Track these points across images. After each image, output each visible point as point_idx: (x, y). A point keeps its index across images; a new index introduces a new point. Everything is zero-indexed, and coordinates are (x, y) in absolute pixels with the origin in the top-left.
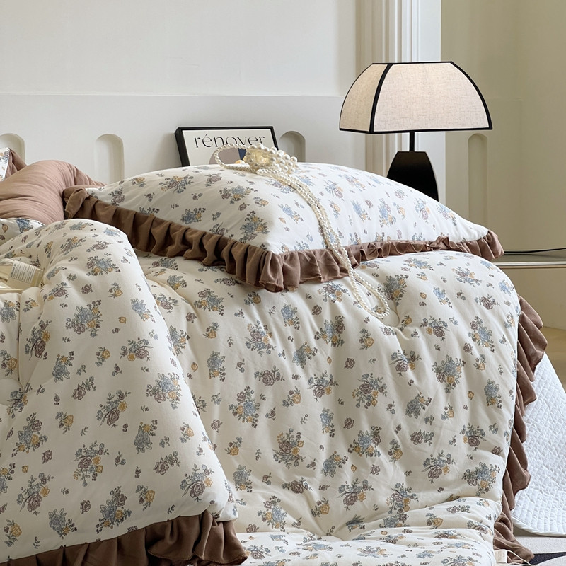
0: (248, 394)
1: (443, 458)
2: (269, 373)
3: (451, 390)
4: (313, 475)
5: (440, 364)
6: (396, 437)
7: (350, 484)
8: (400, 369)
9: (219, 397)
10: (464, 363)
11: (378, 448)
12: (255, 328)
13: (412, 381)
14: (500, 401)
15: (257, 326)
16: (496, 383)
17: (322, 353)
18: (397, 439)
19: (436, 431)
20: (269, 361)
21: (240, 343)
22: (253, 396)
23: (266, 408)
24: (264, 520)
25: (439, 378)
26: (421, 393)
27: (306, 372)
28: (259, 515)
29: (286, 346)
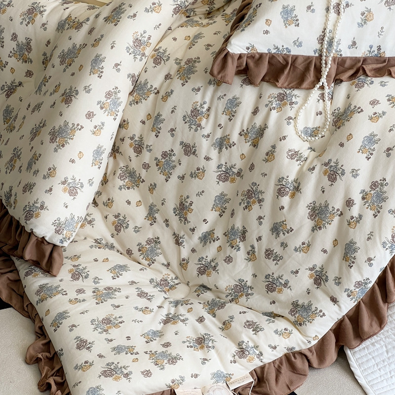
0: (170, 155)
1: (281, 280)
2: (189, 146)
3: (315, 231)
4: (190, 237)
5: (317, 205)
6: (256, 245)
7: (209, 259)
8: (280, 192)
9: (151, 148)
10: (342, 214)
11: (241, 245)
12: (198, 107)
13: (283, 208)
14: (353, 262)
15: (201, 105)
16: (358, 245)
17: (238, 148)
18: (256, 246)
19: (285, 257)
20: (194, 137)
21: (180, 113)
22: (174, 158)
23: (179, 171)
24: (140, 250)
25: (312, 216)
26: (285, 221)
27: (220, 158)
28: (138, 245)
29: (214, 130)
